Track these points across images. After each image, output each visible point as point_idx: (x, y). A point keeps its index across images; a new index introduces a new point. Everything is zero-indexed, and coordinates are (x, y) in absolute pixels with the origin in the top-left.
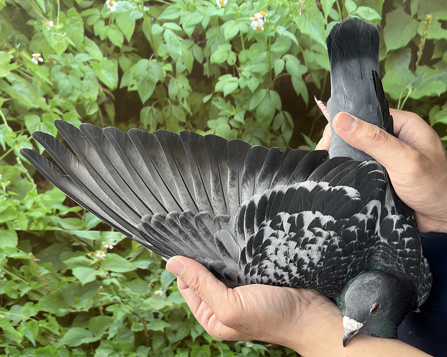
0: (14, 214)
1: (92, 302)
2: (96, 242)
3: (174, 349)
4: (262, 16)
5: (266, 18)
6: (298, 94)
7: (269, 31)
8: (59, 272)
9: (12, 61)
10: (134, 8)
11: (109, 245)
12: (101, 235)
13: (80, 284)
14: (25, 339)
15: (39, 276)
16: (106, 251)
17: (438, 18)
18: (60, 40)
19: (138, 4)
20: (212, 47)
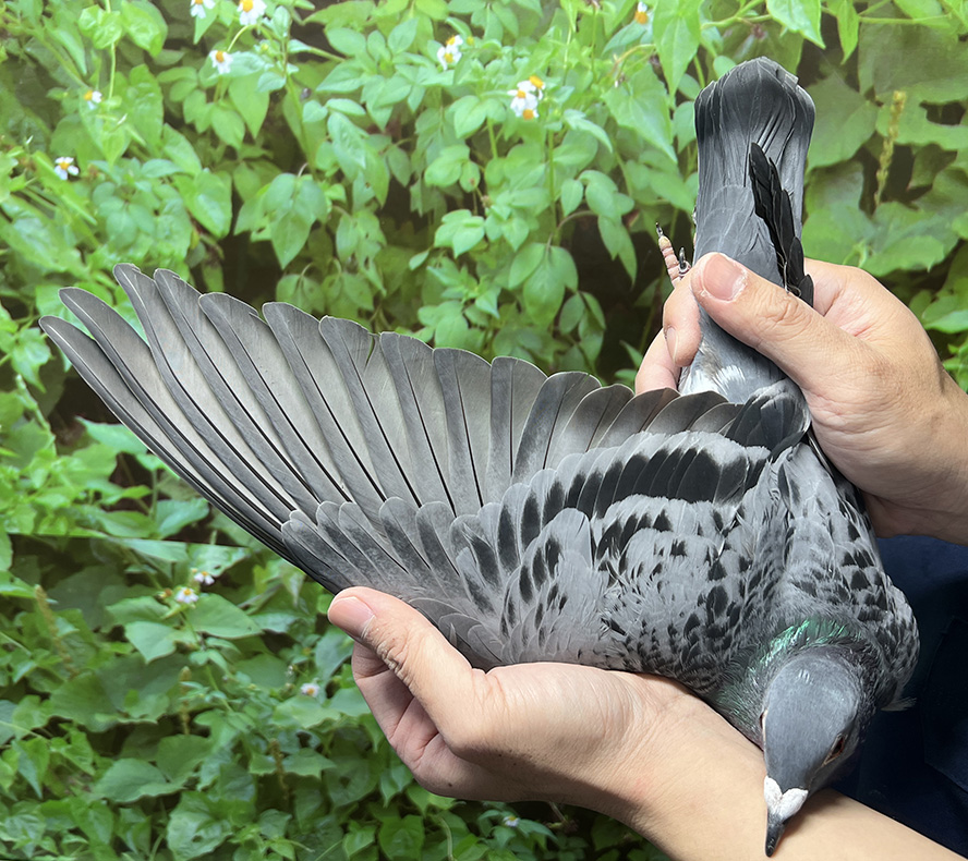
0: (5, 498)
1: (165, 702)
2: (177, 568)
3: (342, 820)
4: (534, 89)
5: (543, 92)
6: (613, 257)
7: (548, 119)
8: (96, 631)
9: (15, 173)
10: (267, 66)
11: (205, 575)
12: (187, 551)
13: (140, 660)
14: (20, 779)
15: (54, 639)
16: (198, 588)
17: (921, 99)
18: (114, 130)
19: (276, 59)
20: (428, 152)
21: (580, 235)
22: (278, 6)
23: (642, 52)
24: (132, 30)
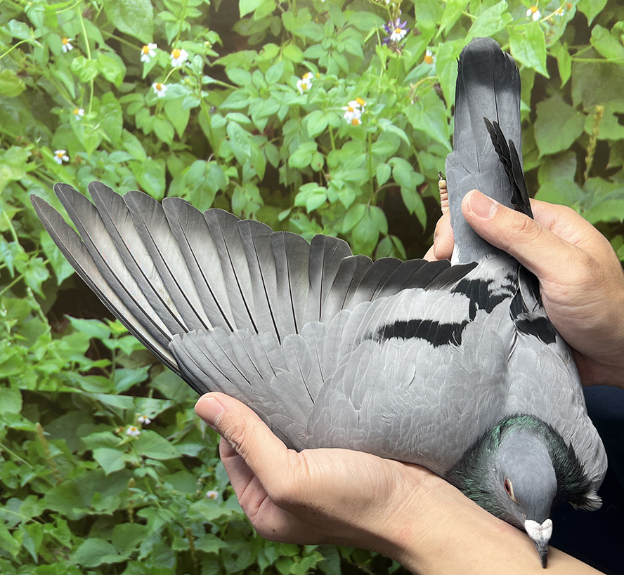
0: (19, 367)
1: (118, 501)
2: (127, 412)
4: (359, 106)
5: (365, 108)
6: (411, 213)
7: (368, 125)
8: (75, 453)
9: (30, 160)
10: (189, 93)
11: (145, 418)
12: (134, 402)
13: (103, 473)
14: (24, 550)
15: (47, 458)
16: (140, 426)
17: (613, 111)
18: (91, 133)
19: (194, 88)
20: (291, 146)
21: (389, 198)
22: (196, 55)
23: (428, 82)
24: (104, 70)
